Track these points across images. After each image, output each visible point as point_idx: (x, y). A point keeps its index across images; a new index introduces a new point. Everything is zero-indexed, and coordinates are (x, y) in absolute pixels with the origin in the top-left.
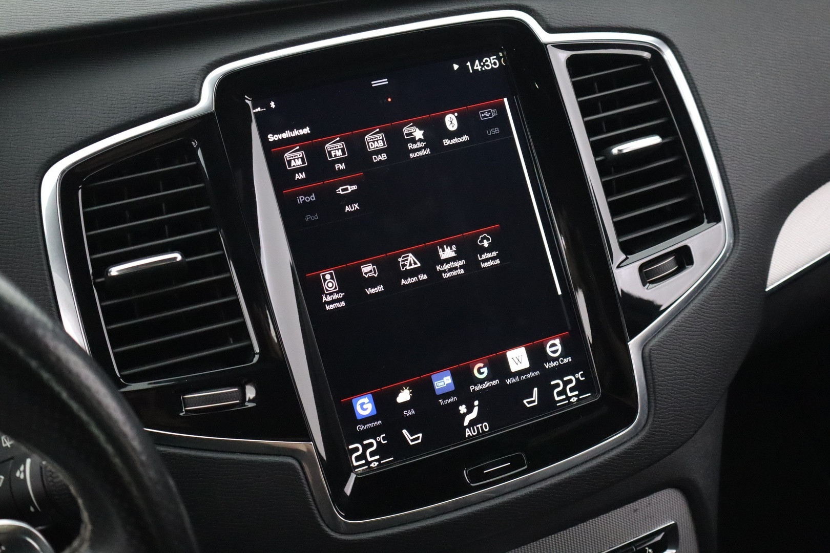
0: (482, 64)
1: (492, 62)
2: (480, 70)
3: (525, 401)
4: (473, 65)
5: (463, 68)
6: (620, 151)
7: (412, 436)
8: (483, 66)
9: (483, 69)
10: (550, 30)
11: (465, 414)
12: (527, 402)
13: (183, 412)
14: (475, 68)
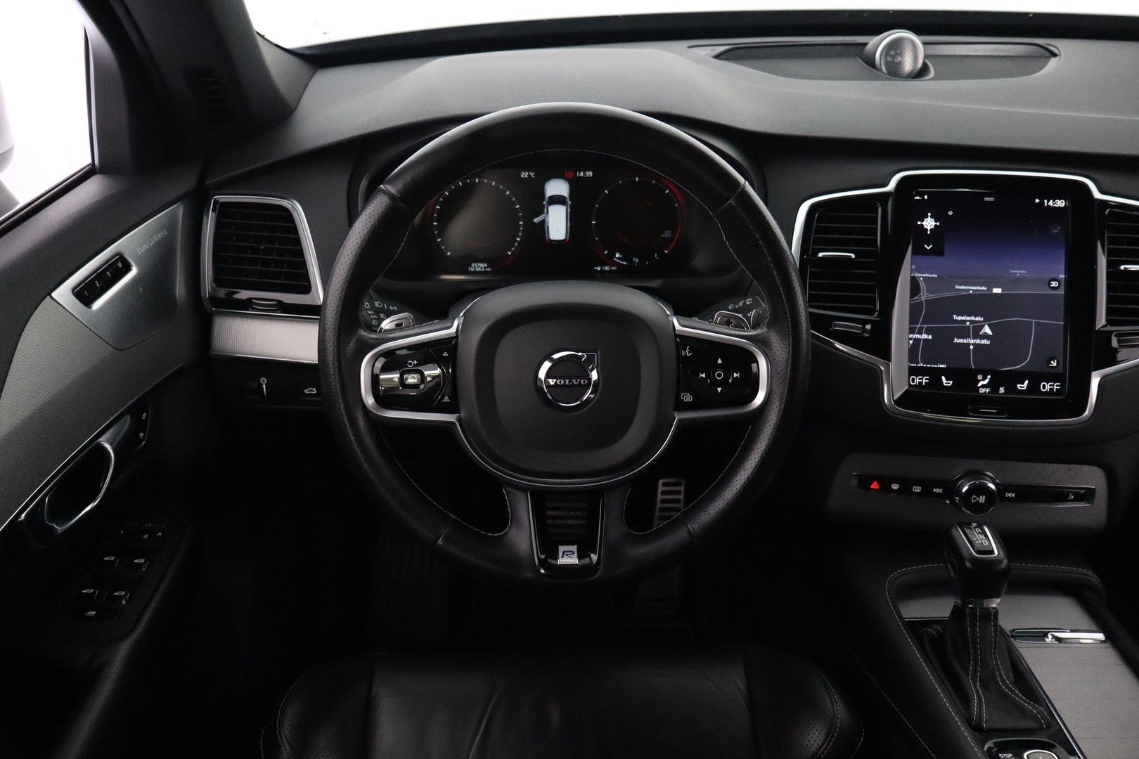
0: (1054, 203)
1: (1061, 203)
2: (1052, 206)
3: (1018, 386)
4: (1048, 202)
5: (1042, 202)
6: (1125, 268)
10: (1102, 192)
11: (980, 381)
13: (834, 329)
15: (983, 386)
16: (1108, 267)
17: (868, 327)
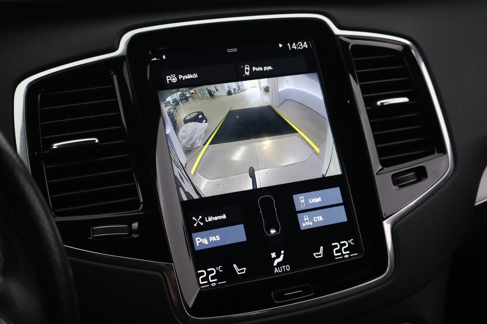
0: (297, 45)
1: (303, 45)
2: (296, 49)
3: (314, 254)
4: (291, 46)
5: (285, 46)
7: (239, 269)
8: (297, 47)
9: (298, 48)
10: (340, 28)
11: (275, 259)
12: (316, 255)
13: (92, 237)
14: (293, 47)
15: (279, 264)
16: (366, 106)
17: (135, 225)
